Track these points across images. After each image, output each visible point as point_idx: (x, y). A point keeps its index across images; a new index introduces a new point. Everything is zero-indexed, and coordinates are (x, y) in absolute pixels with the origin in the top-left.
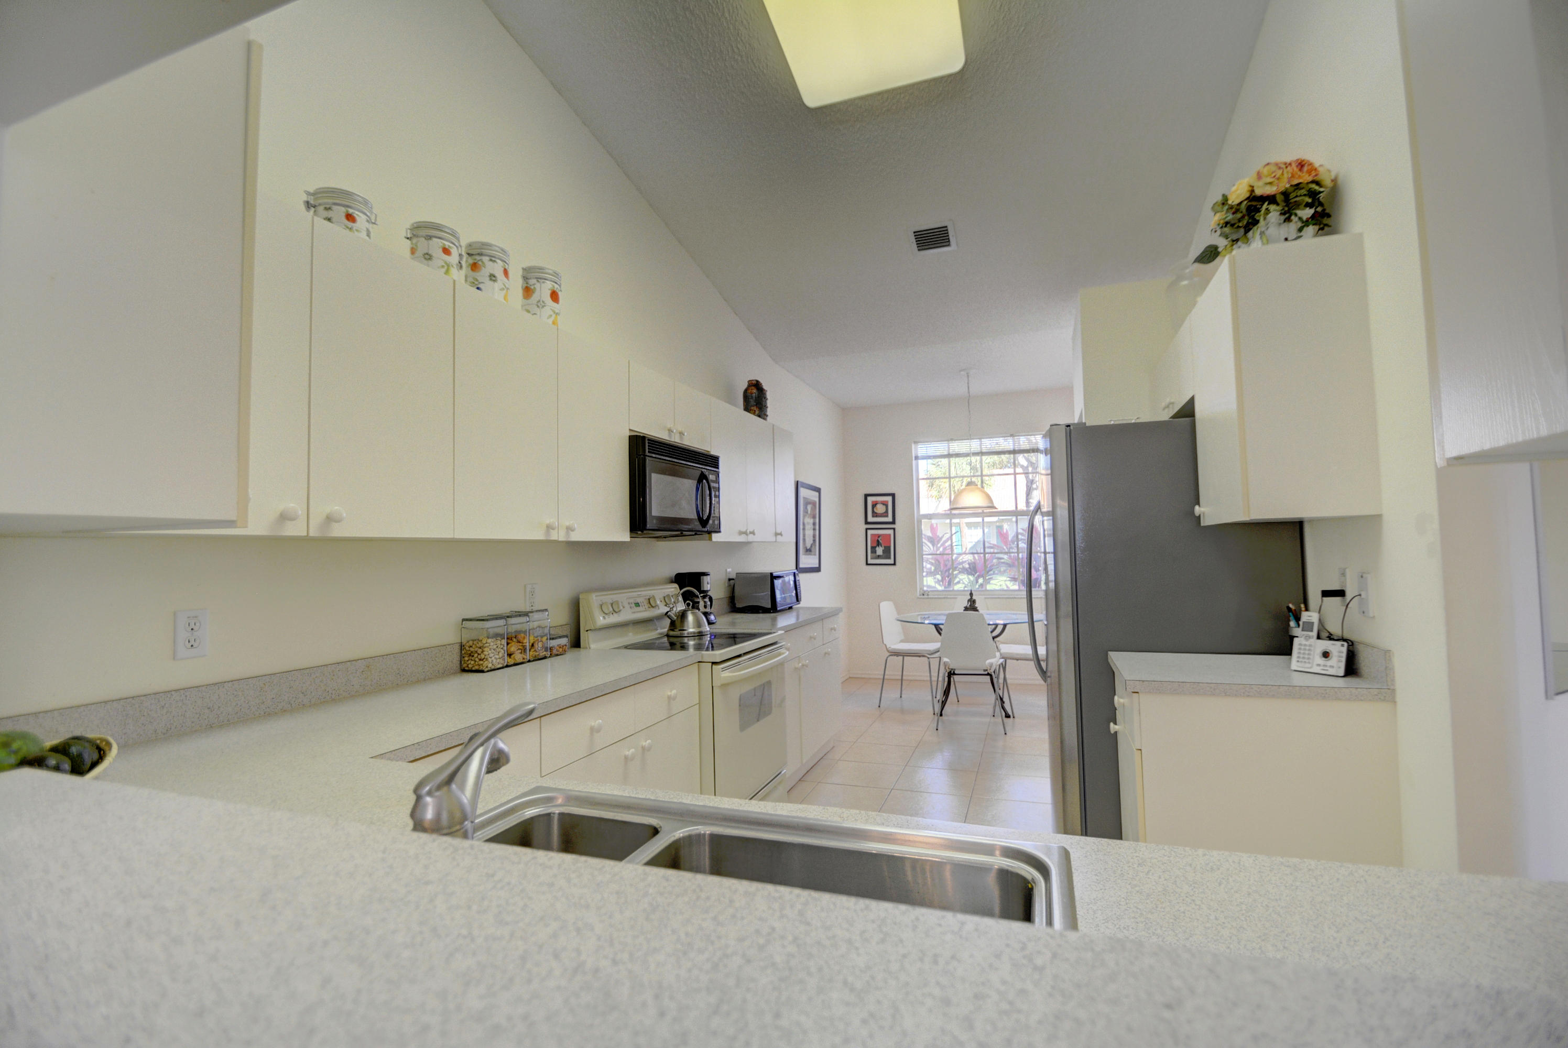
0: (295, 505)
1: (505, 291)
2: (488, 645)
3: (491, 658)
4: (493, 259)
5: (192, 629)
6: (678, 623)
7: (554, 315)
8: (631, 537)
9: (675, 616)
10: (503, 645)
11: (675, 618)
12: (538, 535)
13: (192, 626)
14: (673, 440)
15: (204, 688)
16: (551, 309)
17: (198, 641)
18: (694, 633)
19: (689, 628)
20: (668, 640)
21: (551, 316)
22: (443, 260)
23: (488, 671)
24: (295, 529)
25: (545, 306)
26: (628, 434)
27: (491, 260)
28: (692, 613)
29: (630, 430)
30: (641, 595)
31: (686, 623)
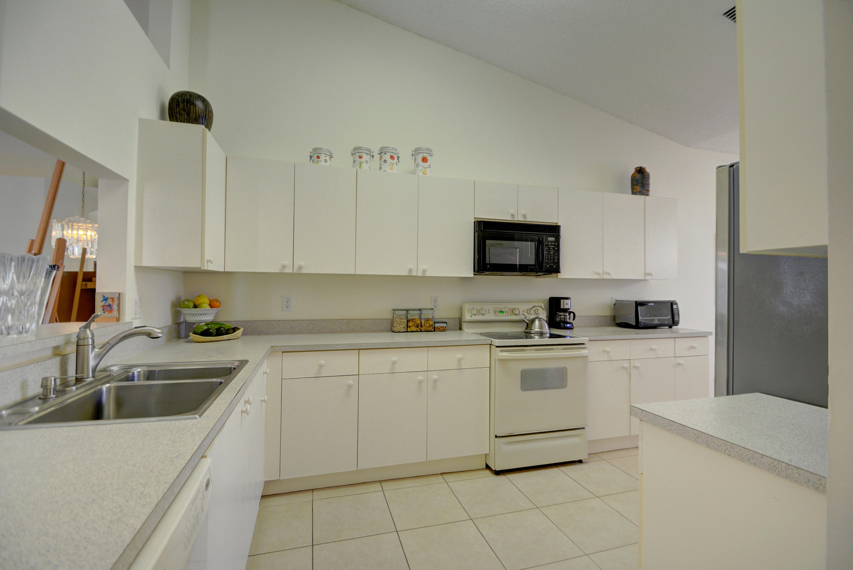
0: (288, 262)
1: (390, 166)
2: (396, 321)
3: (398, 327)
4: (385, 153)
5: (288, 302)
6: (529, 325)
7: (424, 169)
8: (474, 275)
9: (529, 321)
10: (405, 322)
11: (529, 322)
12: (405, 273)
13: (288, 301)
14: (516, 220)
15: (290, 321)
16: (422, 166)
17: (289, 306)
18: (537, 332)
19: (535, 328)
20: (525, 334)
21: (422, 169)
22: (359, 161)
23: (396, 332)
24: (289, 270)
25: (419, 166)
26: (473, 220)
27: (385, 154)
28: (539, 320)
29: (475, 218)
30: (507, 307)
31: (533, 325)
